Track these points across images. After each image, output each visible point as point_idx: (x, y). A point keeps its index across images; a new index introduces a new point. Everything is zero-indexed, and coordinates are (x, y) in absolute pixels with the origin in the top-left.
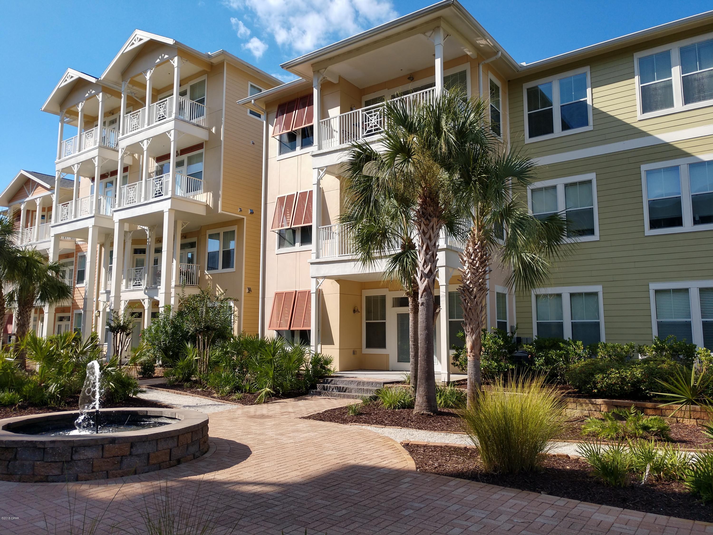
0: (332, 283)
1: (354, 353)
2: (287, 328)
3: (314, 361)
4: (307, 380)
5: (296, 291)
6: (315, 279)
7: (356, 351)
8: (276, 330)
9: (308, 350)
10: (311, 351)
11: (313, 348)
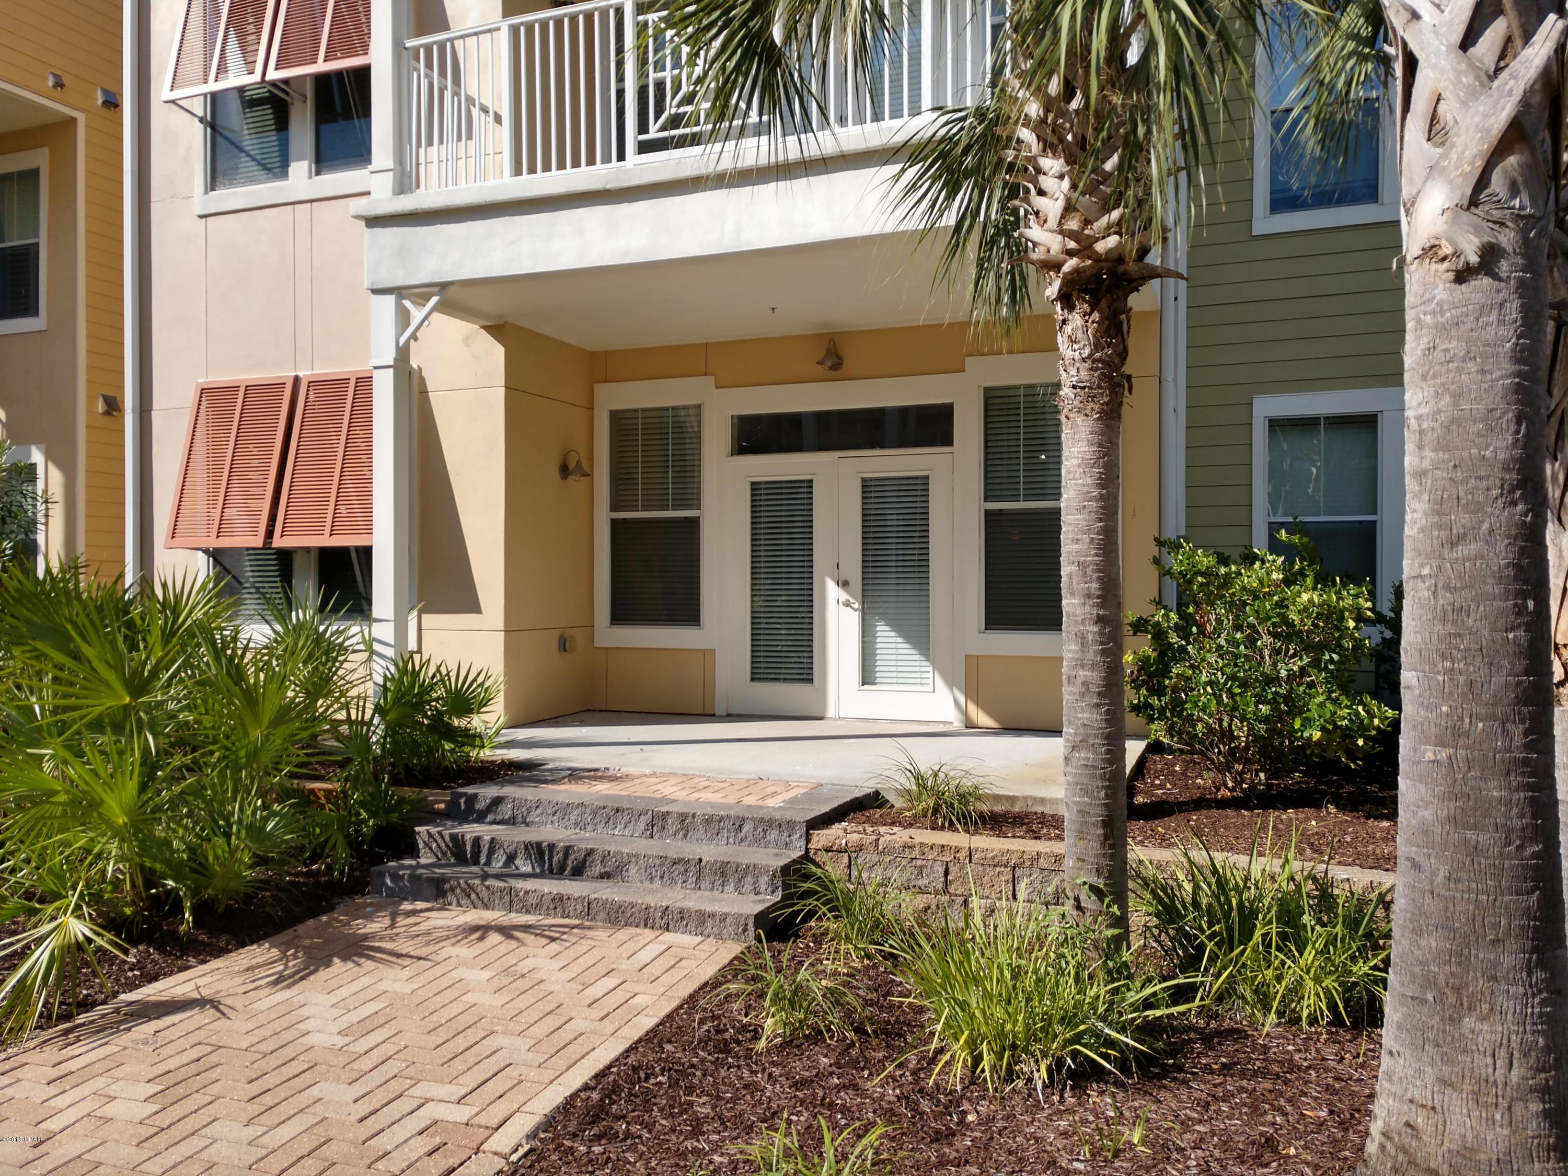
0: (466, 340)
1: (564, 645)
2: (258, 542)
3: (398, 700)
4: (362, 804)
5: (297, 380)
6: (391, 299)
7: (573, 638)
8: (206, 551)
9: (358, 638)
10: (376, 646)
11: (384, 631)
